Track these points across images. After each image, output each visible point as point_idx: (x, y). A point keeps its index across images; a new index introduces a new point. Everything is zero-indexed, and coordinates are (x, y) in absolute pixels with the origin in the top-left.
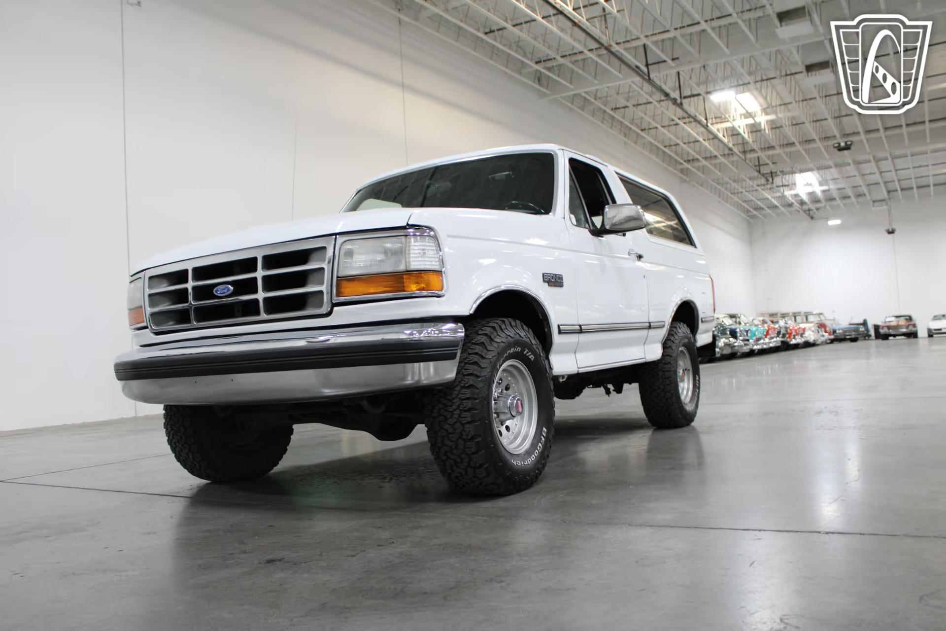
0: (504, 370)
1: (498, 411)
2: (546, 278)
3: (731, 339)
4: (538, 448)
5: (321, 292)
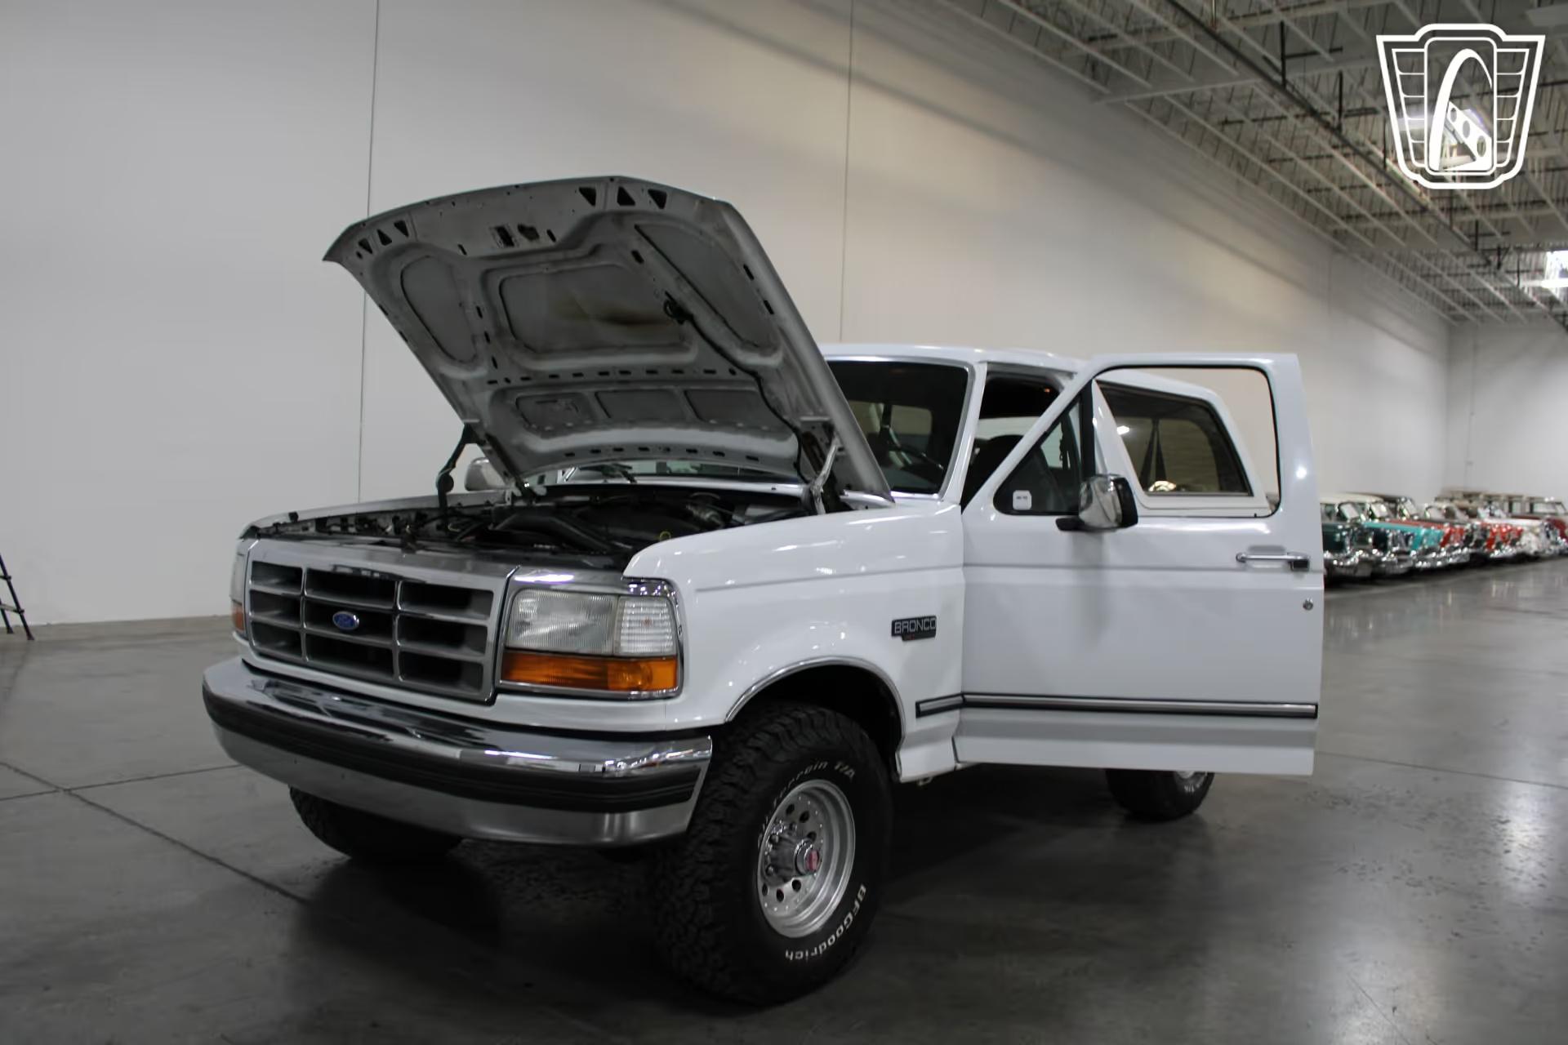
0: (796, 796)
1: (780, 863)
2: (898, 630)
3: (1375, 551)
4: (845, 922)
5: (478, 667)
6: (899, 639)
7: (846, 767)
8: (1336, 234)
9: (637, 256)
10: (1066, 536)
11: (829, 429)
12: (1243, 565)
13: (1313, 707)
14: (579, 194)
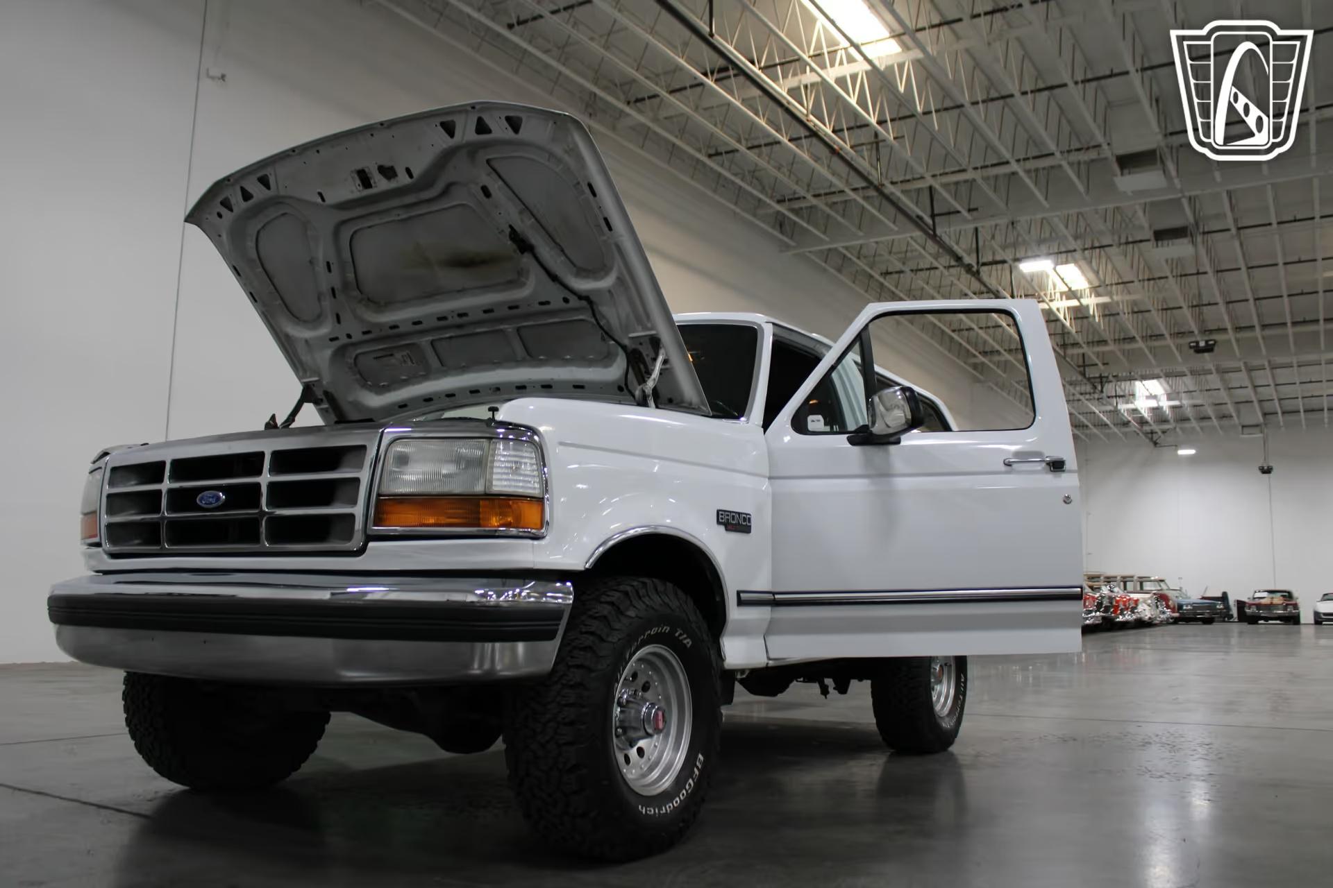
0: (640, 660)
1: (627, 724)
2: (722, 519)
4: (687, 787)
5: (351, 517)
6: (722, 528)
7: (685, 636)
8: (975, 366)
9: (486, 192)
10: (857, 449)
11: (655, 343)
12: (1009, 468)
13: (1079, 589)
14: (440, 128)
